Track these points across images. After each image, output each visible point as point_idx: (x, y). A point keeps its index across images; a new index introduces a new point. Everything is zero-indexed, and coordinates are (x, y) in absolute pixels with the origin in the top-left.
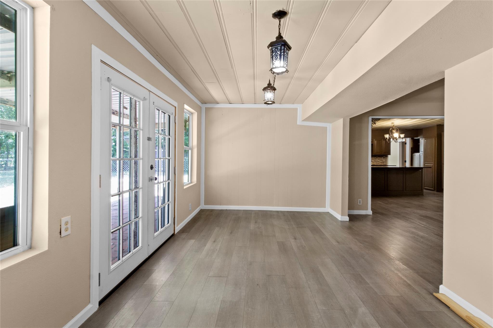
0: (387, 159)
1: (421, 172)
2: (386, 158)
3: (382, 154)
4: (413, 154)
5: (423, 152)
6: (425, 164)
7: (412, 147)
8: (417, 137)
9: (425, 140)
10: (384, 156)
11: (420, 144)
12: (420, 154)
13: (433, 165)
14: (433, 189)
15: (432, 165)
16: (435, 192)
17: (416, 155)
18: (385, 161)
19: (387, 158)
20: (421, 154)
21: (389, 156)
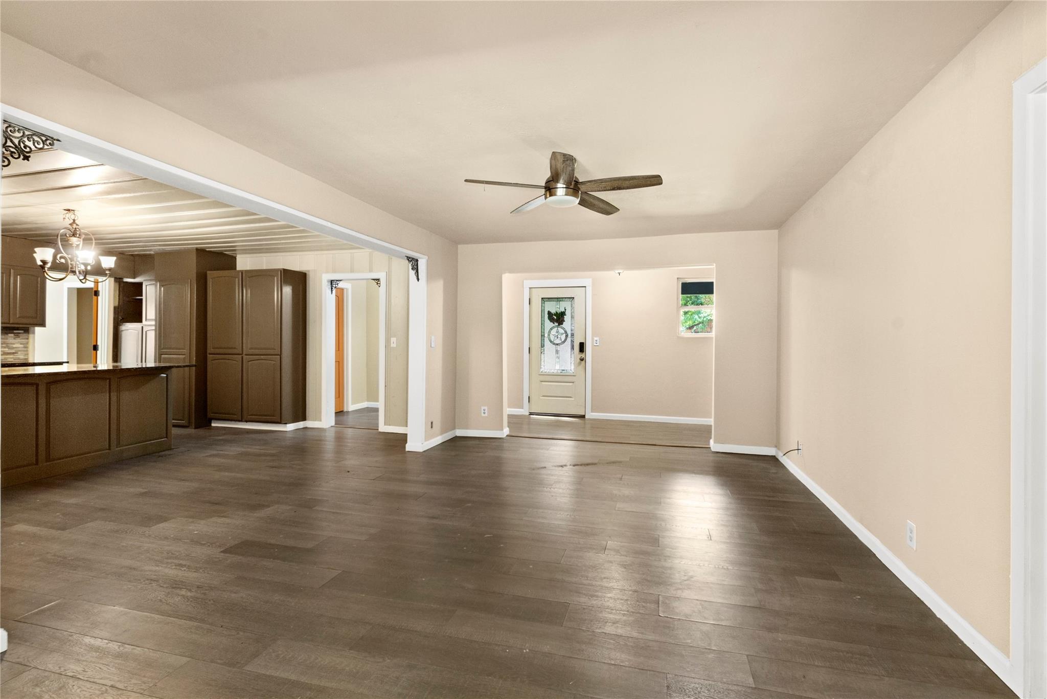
0: (31, 340)
1: (165, 379)
2: (28, 339)
3: (11, 322)
4: (120, 325)
5: (156, 320)
6: (163, 356)
7: (117, 304)
8: (134, 278)
9: (161, 286)
10: (18, 329)
11: (144, 298)
12: (142, 327)
13: (184, 358)
14: (187, 424)
15: (184, 356)
16: (191, 431)
17: (130, 330)
18: (22, 346)
19: (31, 336)
20: (145, 325)
21: (38, 330)
